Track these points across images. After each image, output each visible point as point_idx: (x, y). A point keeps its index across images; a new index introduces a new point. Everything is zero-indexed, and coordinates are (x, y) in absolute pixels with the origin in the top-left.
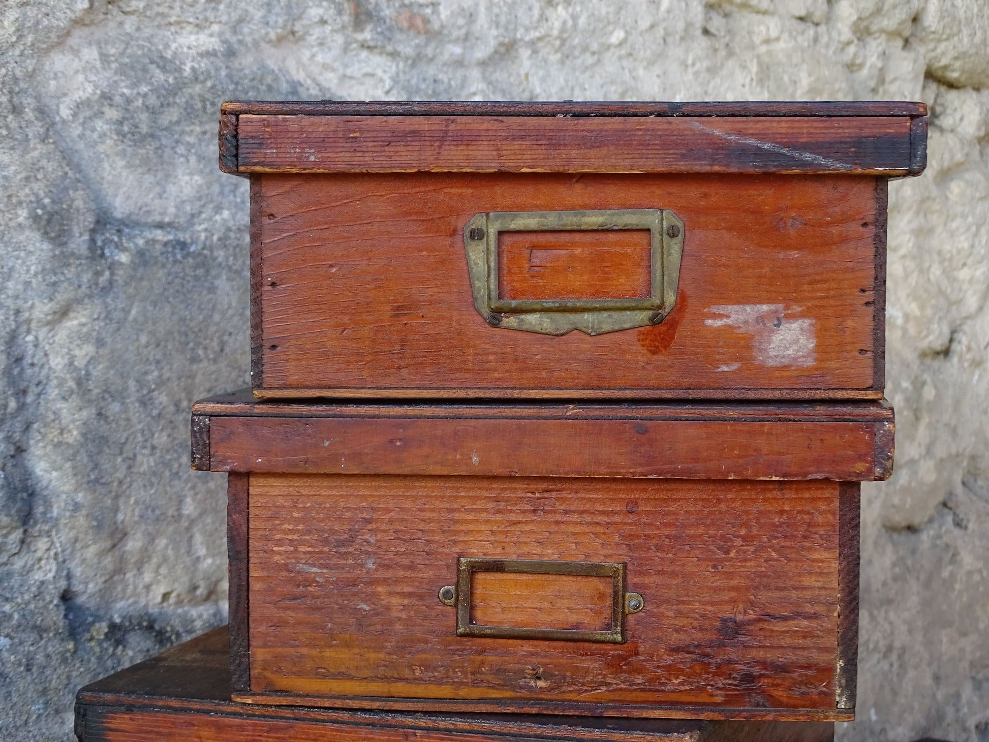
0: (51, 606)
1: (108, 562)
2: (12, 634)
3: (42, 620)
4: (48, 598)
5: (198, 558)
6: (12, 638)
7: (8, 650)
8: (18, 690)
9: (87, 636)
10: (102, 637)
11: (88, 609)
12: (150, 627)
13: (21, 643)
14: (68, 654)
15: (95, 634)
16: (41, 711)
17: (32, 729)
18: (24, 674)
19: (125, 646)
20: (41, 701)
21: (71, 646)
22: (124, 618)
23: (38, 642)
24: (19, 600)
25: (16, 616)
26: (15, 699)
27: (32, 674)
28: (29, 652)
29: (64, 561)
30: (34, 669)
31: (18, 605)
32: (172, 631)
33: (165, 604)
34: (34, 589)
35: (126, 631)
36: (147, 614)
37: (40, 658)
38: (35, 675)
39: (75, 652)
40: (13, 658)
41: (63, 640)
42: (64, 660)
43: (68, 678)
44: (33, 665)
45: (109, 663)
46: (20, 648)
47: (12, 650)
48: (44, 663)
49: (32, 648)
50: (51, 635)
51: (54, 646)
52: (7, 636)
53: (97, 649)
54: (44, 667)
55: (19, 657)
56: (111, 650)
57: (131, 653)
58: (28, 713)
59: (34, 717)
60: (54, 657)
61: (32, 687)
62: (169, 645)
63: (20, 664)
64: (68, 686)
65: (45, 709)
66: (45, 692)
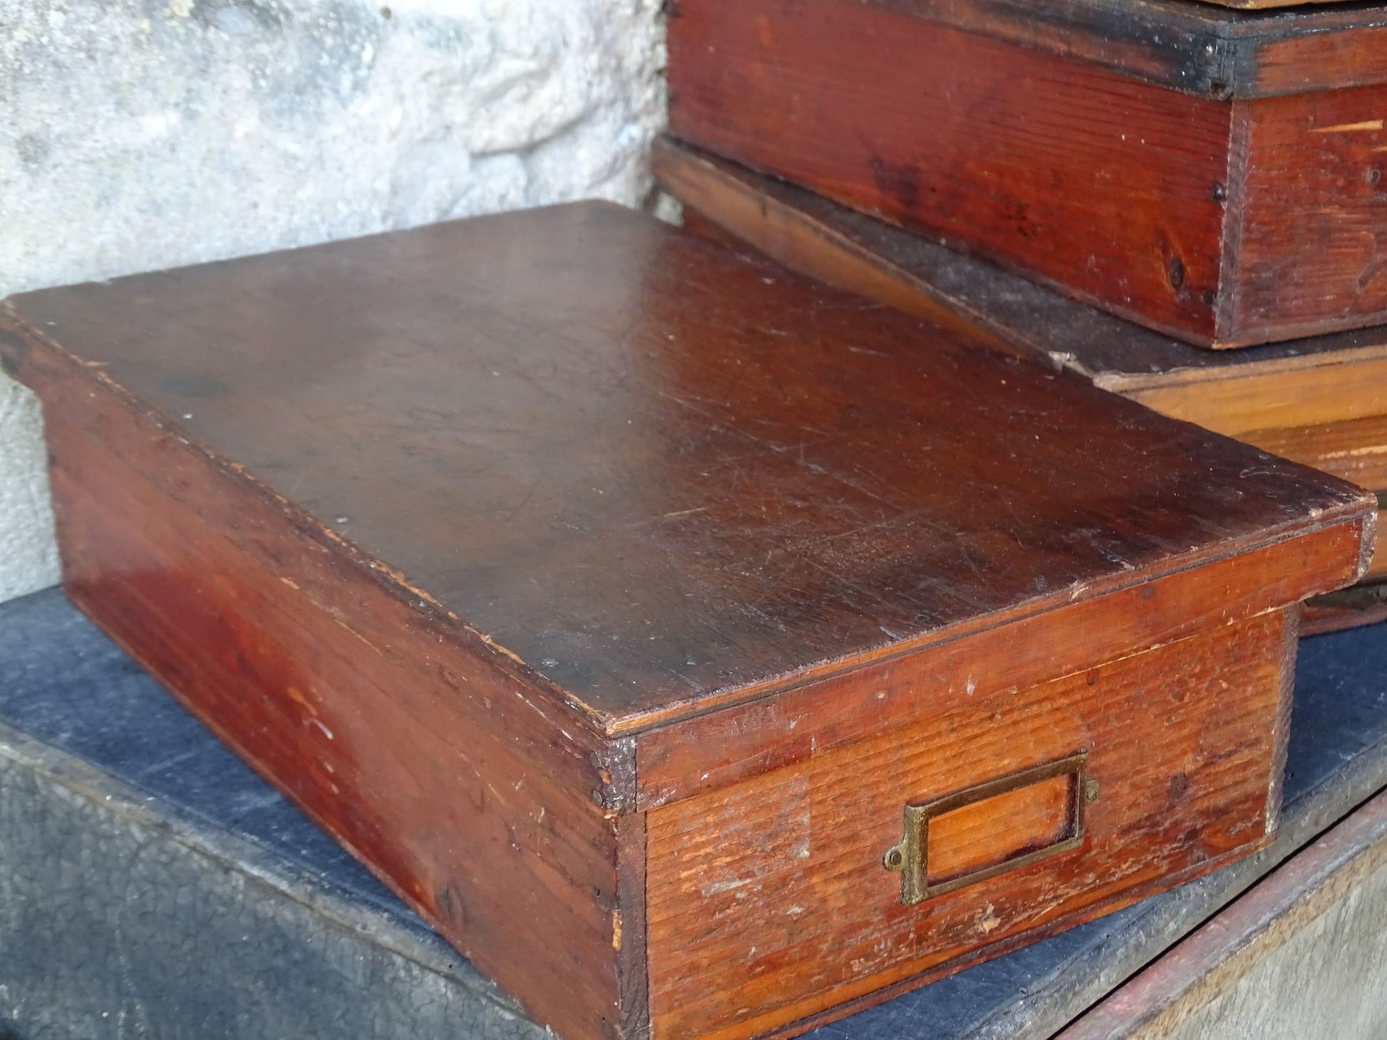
2: (66, 7)
6: (65, 12)
7: (62, 30)
8: (79, 86)
9: (167, 12)
10: (186, 14)
13: (78, 20)
14: (142, 37)
15: (176, 9)
17: (99, 138)
18: (85, 62)
19: (217, 28)
20: (111, 100)
21: (145, 25)
23: (101, 19)
26: (75, 97)
27: (96, 62)
28: (90, 33)
30: (99, 56)
35: (217, 8)
37: (105, 41)
38: (100, 64)
39: (152, 34)
40: (69, 41)
41: (134, 16)
42: (137, 44)
43: (145, 68)
44: (96, 50)
45: (199, 50)
46: (78, 27)
47: (67, 31)
48: (111, 49)
49: (93, 28)
50: (118, 9)
51: (121, 25)
52: (60, 9)
53: (181, 31)
54: (111, 53)
55: (78, 38)
56: (199, 32)
57: (225, 37)
58: (95, 116)
59: (102, 122)
60: (123, 39)
61: (97, 81)
62: (275, 27)
63: (80, 49)
64: (145, 80)
65: (117, 111)
66: (115, 88)
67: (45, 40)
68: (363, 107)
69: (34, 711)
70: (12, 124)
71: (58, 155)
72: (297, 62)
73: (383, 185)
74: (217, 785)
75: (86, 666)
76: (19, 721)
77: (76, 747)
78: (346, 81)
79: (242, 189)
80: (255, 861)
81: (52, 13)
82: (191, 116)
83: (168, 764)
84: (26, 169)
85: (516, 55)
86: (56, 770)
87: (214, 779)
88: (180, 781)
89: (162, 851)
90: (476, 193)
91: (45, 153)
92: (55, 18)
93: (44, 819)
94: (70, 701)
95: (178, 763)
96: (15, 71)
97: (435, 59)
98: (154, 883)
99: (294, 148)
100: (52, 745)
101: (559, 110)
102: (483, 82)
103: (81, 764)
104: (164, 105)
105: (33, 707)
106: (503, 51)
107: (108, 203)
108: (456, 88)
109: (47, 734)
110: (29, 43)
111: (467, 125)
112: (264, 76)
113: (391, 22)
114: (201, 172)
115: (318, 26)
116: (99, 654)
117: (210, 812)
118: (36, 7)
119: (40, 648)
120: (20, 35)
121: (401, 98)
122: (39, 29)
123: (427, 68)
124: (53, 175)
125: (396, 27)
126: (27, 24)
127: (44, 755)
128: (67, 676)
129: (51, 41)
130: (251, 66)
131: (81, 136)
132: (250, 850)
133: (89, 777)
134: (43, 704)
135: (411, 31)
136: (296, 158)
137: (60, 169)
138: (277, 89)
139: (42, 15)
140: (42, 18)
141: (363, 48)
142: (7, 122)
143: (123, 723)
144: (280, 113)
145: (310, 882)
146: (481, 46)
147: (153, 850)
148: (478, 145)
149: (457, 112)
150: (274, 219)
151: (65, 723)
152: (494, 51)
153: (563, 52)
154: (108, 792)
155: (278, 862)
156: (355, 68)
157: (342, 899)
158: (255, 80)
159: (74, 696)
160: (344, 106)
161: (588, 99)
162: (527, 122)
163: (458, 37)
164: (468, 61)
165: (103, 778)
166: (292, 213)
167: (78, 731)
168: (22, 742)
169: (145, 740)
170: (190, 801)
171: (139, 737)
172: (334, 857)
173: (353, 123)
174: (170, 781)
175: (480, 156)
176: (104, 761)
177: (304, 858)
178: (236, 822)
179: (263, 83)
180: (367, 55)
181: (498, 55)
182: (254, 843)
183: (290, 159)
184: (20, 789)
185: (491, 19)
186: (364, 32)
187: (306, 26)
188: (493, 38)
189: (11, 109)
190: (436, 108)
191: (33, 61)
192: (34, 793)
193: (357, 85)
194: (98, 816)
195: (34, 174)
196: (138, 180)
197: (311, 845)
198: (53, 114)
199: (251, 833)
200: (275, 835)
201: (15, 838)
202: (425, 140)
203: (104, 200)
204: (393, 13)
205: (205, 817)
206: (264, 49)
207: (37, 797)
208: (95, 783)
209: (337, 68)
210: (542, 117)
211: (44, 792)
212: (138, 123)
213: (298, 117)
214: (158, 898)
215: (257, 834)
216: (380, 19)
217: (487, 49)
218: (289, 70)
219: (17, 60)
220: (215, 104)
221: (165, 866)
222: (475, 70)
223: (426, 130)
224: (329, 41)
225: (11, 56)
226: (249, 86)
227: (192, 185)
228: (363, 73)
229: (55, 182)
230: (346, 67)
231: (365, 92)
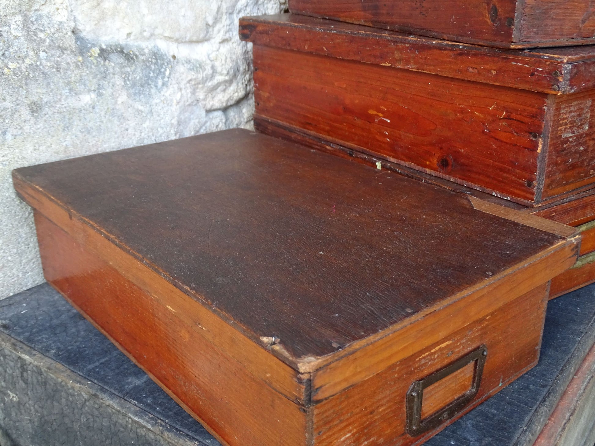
0: (67, 36)
1: (96, 14)
2: (47, 50)
3: (63, 43)
4: (65, 32)
5: (144, 15)
6: (46, 53)
7: (45, 60)
8: (53, 82)
9: (89, 54)
10: (97, 55)
11: (87, 40)
12: (122, 52)
13: (52, 56)
14: (79, 64)
15: (93, 53)
16: (68, 94)
17: (63, 103)
18: (56, 73)
19: (109, 61)
20: (67, 88)
21: (80, 59)
22: (107, 46)
23: (62, 56)
24: (49, 32)
25: (48, 40)
26: (52, 87)
27: (60, 73)
28: (57, 61)
29: (72, 11)
30: (61, 71)
31: (49, 34)
32: (133, 54)
33: (129, 40)
34: (56, 26)
35: (109, 53)
36: (119, 44)
37: (64, 65)
38: (62, 74)
39: (83, 62)
40: (48, 64)
41: (76, 55)
42: (77, 66)
43: (81, 76)
44: (60, 68)
45: (102, 69)
46: (52, 59)
47: (48, 60)
48: (67, 68)
49: (59, 59)
50: (69, 52)
51: (71, 59)
52: (44, 51)
53: (95, 61)
54: (67, 70)
55: (52, 63)
56: (102, 62)
57: (113, 65)
58: (61, 94)
59: (64, 97)
60: (71, 65)
61: (61, 81)
62: (132, 61)
63: (53, 67)
64: (81, 80)
65: (70, 93)
66: (69, 83)
67: (38, 63)
68: (167, 92)
69: (40, 340)
70: (26, 97)
71: (46, 110)
72: (141, 75)
73: (175, 122)
74: (118, 374)
75: (63, 316)
76: (34, 345)
77: (58, 357)
78: (160, 83)
79: (121, 124)
80: (136, 414)
81: (41, 52)
82: (100, 95)
83: (97, 364)
84: (33, 116)
85: (221, 74)
86: (49, 368)
87: (117, 371)
88: (102, 373)
89: (95, 403)
90: (208, 124)
91: (41, 109)
92: (42, 55)
93: (46, 385)
94: (55, 334)
95: (101, 363)
96: (26, 76)
97: (192, 75)
98: (92, 415)
99: (141, 108)
100: (47, 356)
101: (236, 94)
102: (210, 84)
103: (59, 366)
104: (89, 91)
105: (40, 337)
106: (216, 72)
107: (68, 129)
108: (200, 86)
109: (45, 351)
110: (32, 64)
111: (204, 100)
112: (129, 80)
113: (176, 61)
114: (105, 117)
115: (149, 61)
116: (69, 311)
117: (115, 389)
118: (34, 50)
119: (44, 309)
120: (28, 61)
121: (181, 89)
122: (36, 59)
123: (189, 78)
124: (45, 118)
125: (177, 62)
126: (31, 57)
127: (44, 361)
128: (55, 321)
129: (41, 64)
130: (123, 76)
131: (56, 102)
132: (134, 408)
133: (63, 372)
134: (44, 336)
135: (183, 64)
136: (142, 112)
137: (47, 116)
138: (134, 85)
139: (37, 53)
140: (37, 55)
141: (166, 70)
142: (24, 97)
143: (78, 344)
144: (135, 94)
145: (161, 425)
146: (209, 71)
147: (92, 402)
148: (208, 107)
149: (201, 95)
150: (134, 135)
151: (53, 345)
152: (213, 72)
153: (237, 74)
154: (71, 379)
155: (147, 415)
156: (163, 78)
157: (176, 434)
158: (125, 81)
159: (58, 331)
160: (160, 92)
161: (246, 91)
162: (226, 99)
163: (200, 67)
164: (204, 76)
165: (68, 372)
166: (141, 133)
167: (59, 349)
168: (35, 355)
169: (87, 352)
170: (106, 383)
171: (85, 351)
172: (171, 411)
173: (163, 98)
174: (98, 373)
175: (209, 111)
176: (69, 364)
177: (158, 412)
178: (127, 393)
179: (128, 82)
180: (167, 73)
181: (215, 74)
182: (135, 405)
183: (139, 112)
184: (35, 372)
185: (211, 61)
186: (166, 64)
187: (144, 61)
188: (213, 67)
189: (25, 92)
190: (194, 93)
191: (34, 72)
192: (41, 375)
193: (164, 84)
194: (68, 386)
195: (36, 118)
196: (80, 120)
197: (160, 405)
198: (43, 93)
199: (134, 399)
200: (145, 400)
201: (35, 391)
202: (189, 105)
203: (66, 128)
204: (177, 57)
205: (113, 391)
206: (128, 69)
207: (42, 376)
208: (65, 375)
209: (156, 77)
210: (231, 97)
211: (45, 374)
212: (79, 98)
213: (142, 96)
214: (94, 421)
215: (136, 400)
216: (172, 60)
217: (211, 72)
218: (138, 78)
219: (27, 71)
220: (110, 91)
221: (97, 409)
222: (207, 80)
223: (190, 101)
224: (153, 67)
225: (24, 70)
226: (123, 84)
227: (102, 122)
228: (166, 79)
229: (45, 121)
230: (160, 77)
231: (167, 87)
